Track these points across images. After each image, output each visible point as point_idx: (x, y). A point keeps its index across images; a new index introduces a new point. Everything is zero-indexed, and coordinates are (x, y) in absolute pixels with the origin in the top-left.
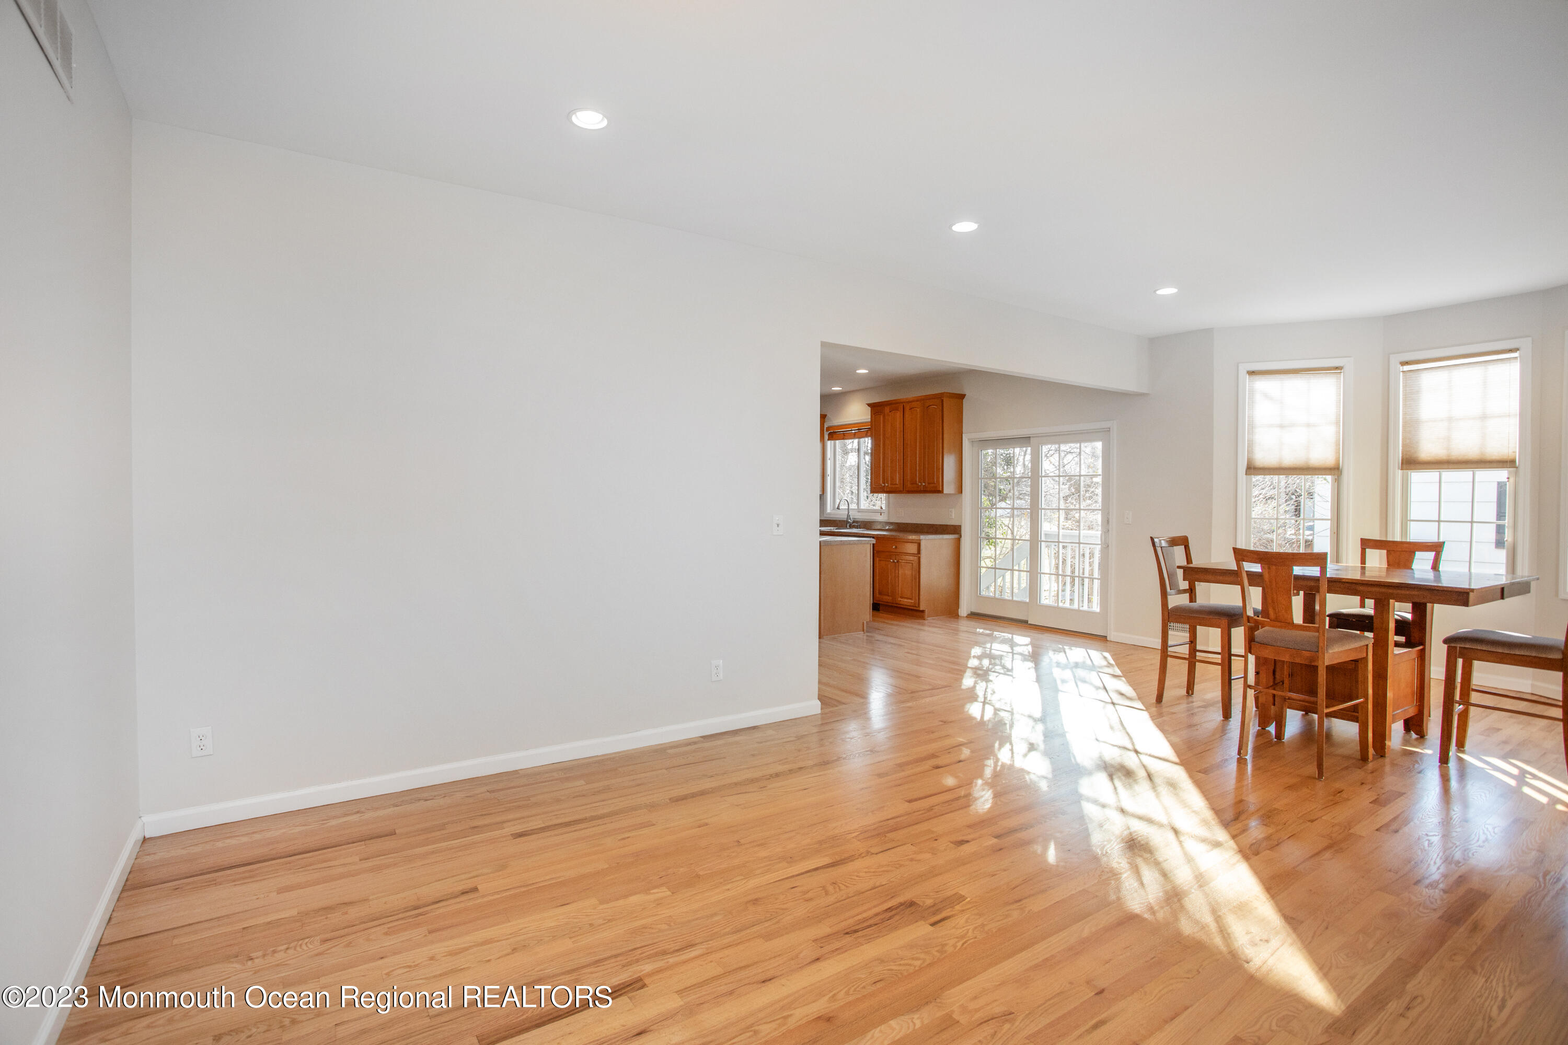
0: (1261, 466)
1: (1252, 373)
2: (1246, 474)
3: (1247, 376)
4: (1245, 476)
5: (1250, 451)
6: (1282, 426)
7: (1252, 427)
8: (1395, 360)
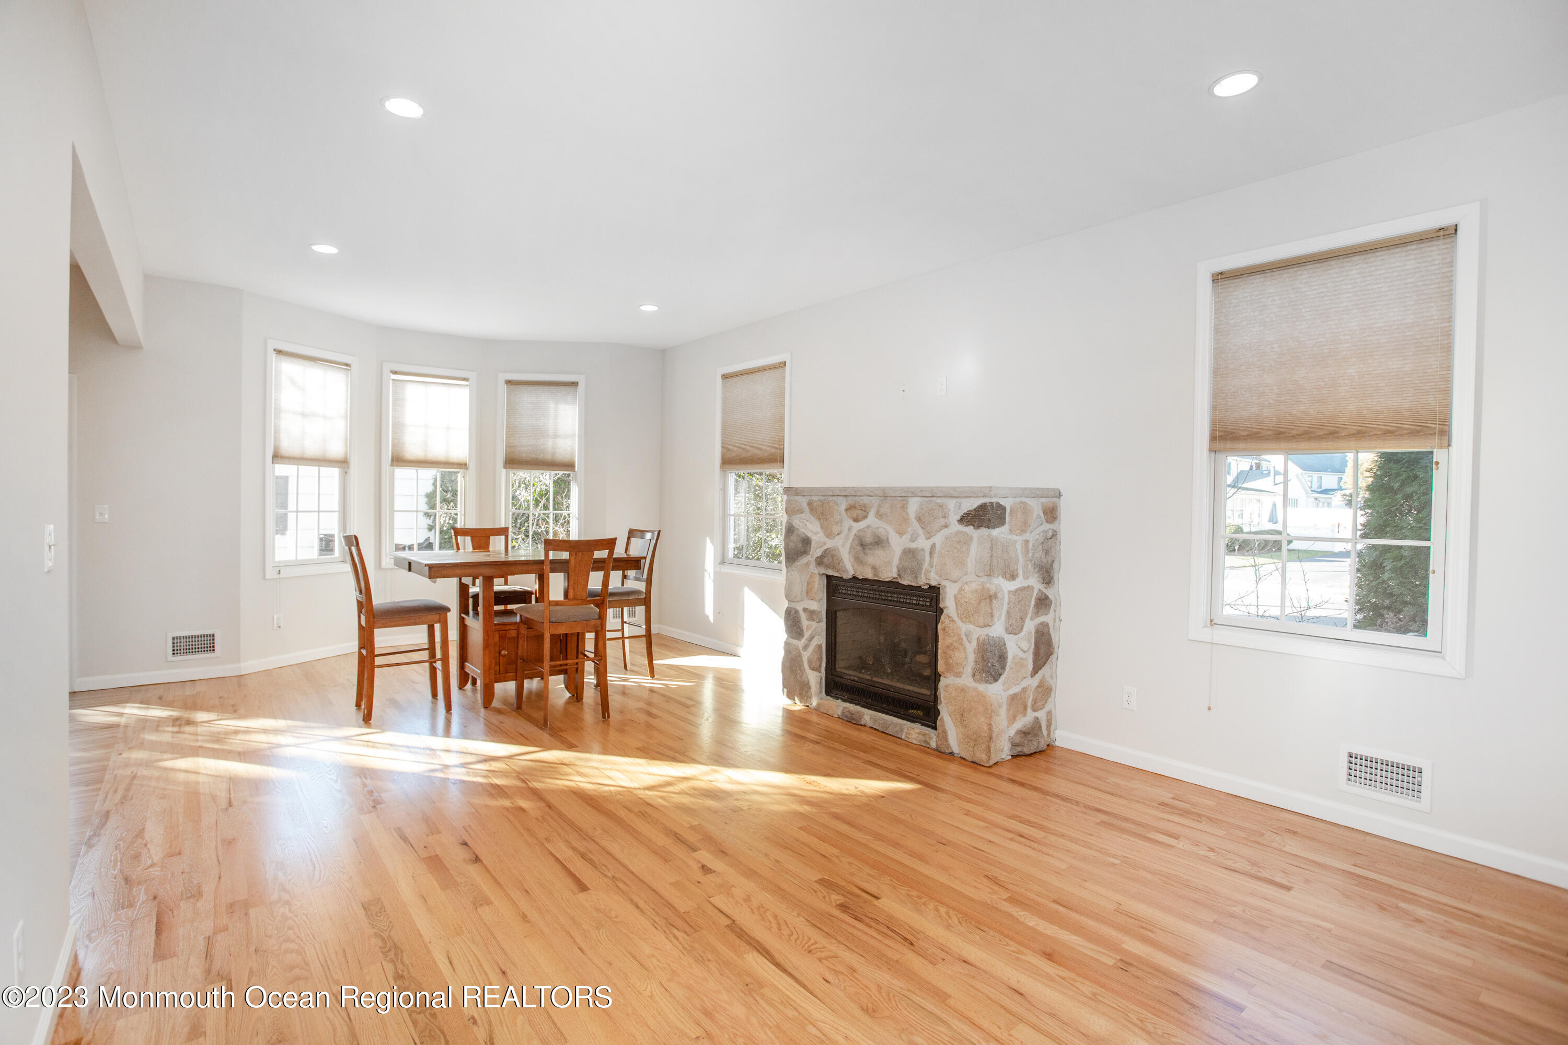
0: (286, 455)
1: (279, 352)
2: (273, 463)
3: (274, 355)
4: (272, 464)
5: (277, 439)
6: (304, 415)
7: (278, 412)
8: (387, 367)
